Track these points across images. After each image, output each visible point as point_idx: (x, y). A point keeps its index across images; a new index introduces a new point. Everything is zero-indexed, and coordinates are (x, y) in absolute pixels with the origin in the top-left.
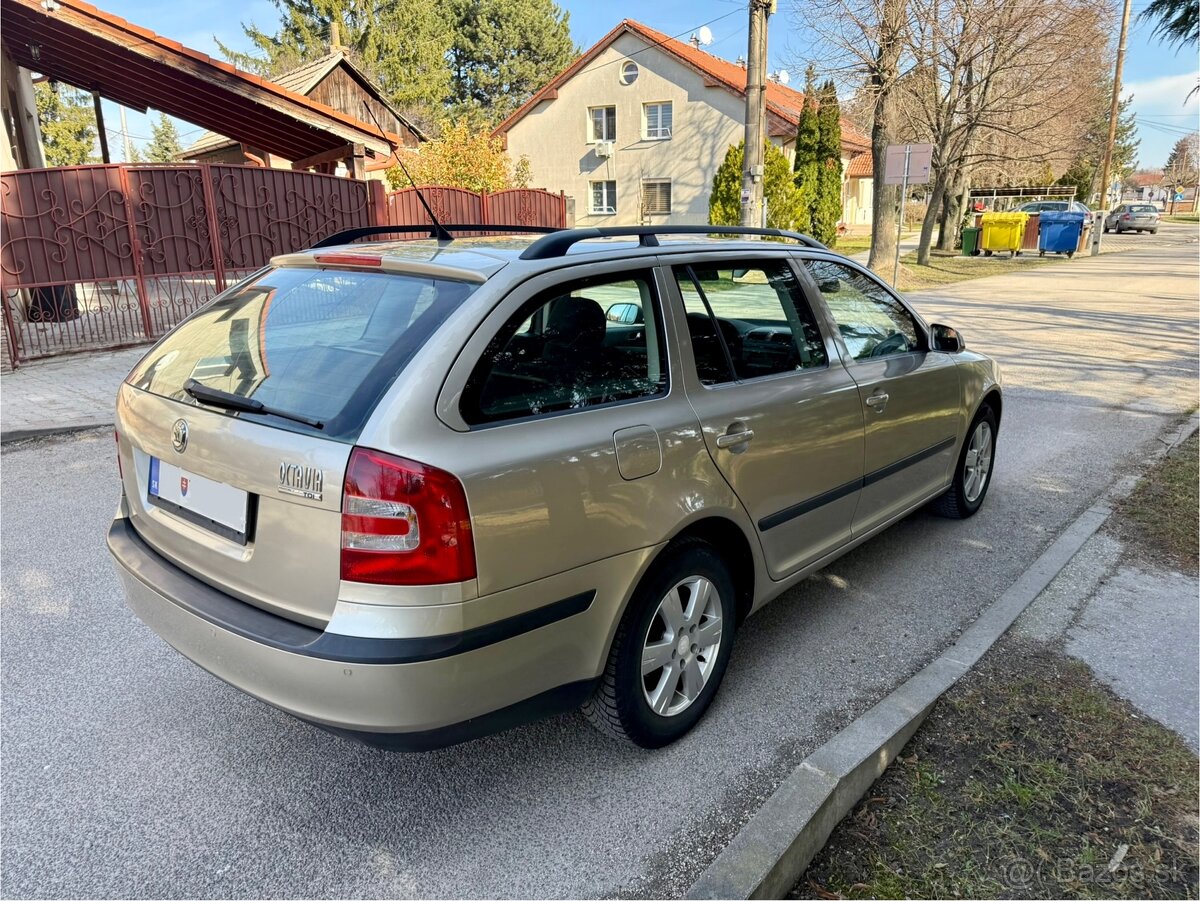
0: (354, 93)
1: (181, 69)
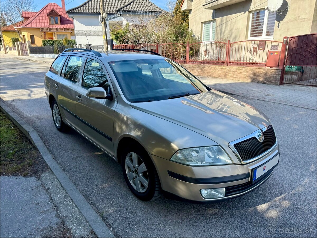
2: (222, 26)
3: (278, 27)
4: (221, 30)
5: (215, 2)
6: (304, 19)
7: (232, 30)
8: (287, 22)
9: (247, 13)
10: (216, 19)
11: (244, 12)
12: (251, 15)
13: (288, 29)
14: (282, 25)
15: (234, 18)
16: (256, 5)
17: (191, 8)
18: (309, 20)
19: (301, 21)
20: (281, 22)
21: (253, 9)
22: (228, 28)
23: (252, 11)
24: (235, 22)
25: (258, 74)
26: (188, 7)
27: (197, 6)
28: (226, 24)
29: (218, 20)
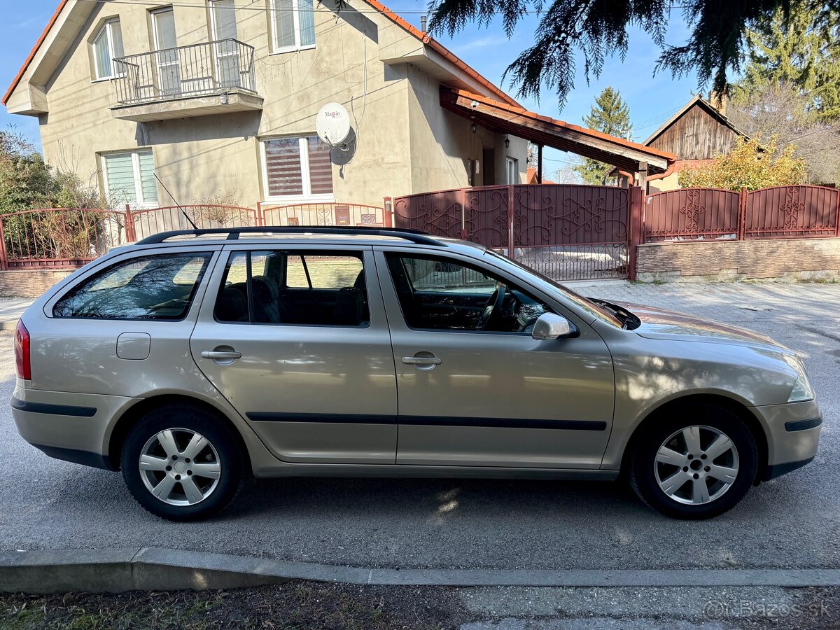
0: (706, 123)
1: (535, 128)
2: (179, 167)
3: (342, 176)
4: (177, 175)
5: (156, 105)
6: (394, 163)
7: (213, 176)
8: (360, 168)
9: (252, 140)
10: (153, 146)
11: (243, 138)
12: (262, 145)
13: (365, 182)
14: (350, 172)
15: (213, 148)
16: (275, 125)
17: (45, 110)
18: (405, 166)
19: (390, 168)
20: (347, 167)
21: (269, 134)
22: (202, 171)
23: (265, 137)
24: (221, 158)
25: (347, 276)
26: (36, 105)
27: (67, 106)
28: (191, 163)
29: (162, 150)
